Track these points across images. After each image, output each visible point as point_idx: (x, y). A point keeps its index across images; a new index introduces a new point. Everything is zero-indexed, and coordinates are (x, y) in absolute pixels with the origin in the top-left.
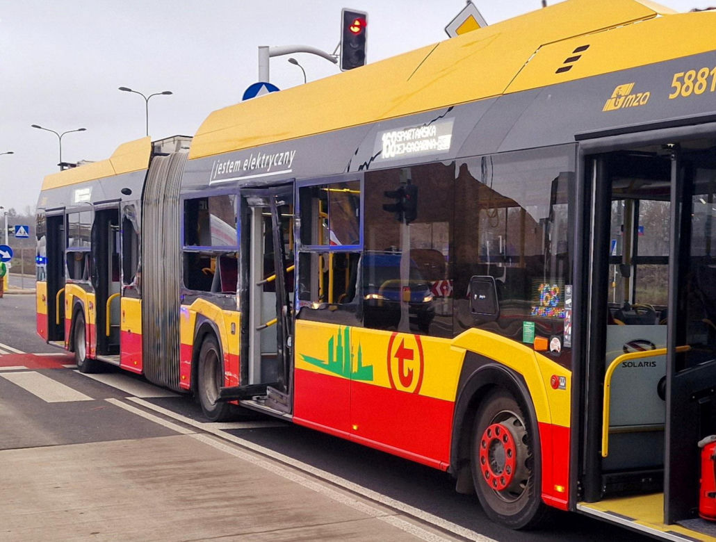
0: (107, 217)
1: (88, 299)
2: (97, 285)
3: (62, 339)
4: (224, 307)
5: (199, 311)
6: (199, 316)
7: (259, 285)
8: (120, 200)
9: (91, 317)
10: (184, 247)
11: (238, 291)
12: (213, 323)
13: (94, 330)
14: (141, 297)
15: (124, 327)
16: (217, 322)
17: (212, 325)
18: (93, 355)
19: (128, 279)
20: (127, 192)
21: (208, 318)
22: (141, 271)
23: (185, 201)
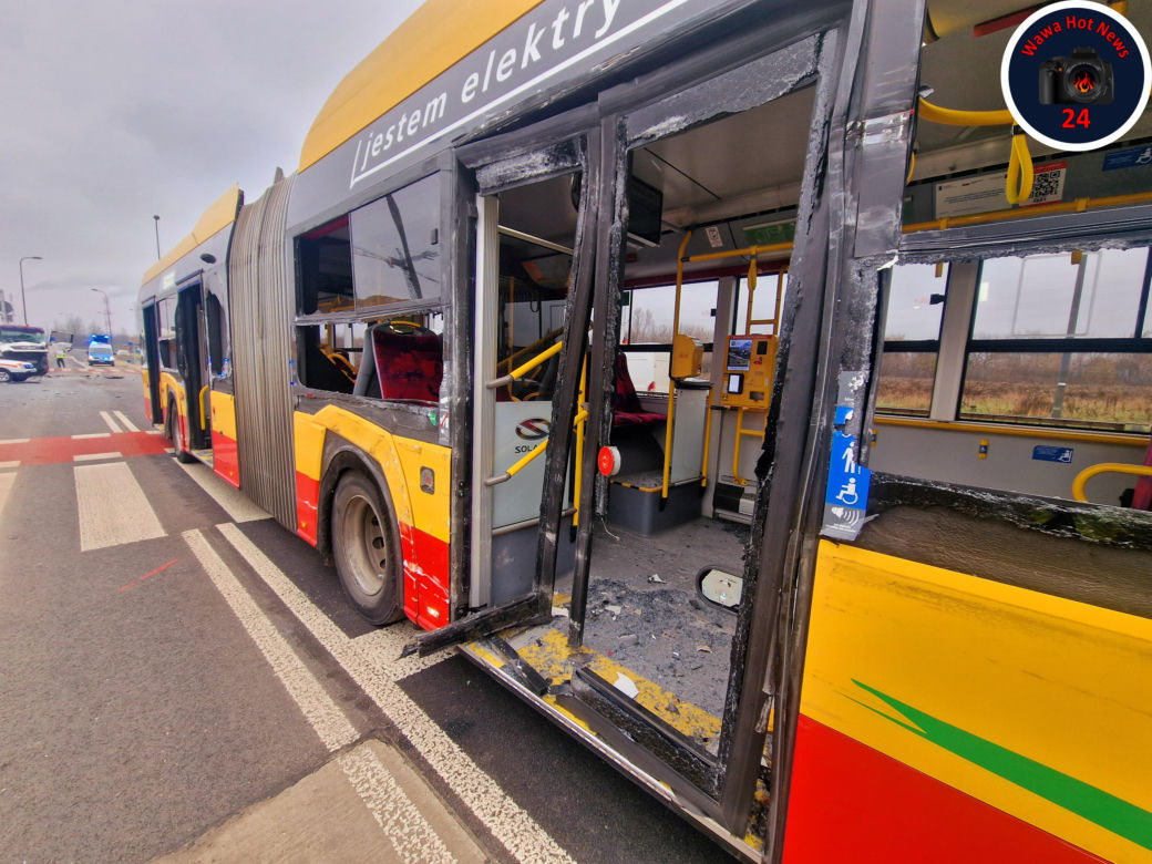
0: (192, 297)
1: (179, 388)
2: (186, 374)
3: (162, 422)
4: (394, 430)
5: (330, 427)
6: (330, 436)
7: (489, 388)
8: (202, 272)
9: (183, 408)
10: (296, 319)
11: (444, 400)
12: (368, 455)
13: (186, 421)
14: (234, 392)
15: (216, 427)
16: (378, 457)
17: (365, 459)
18: (188, 450)
19: (218, 369)
20: (209, 259)
21: (351, 443)
22: (231, 359)
23: (295, 239)
